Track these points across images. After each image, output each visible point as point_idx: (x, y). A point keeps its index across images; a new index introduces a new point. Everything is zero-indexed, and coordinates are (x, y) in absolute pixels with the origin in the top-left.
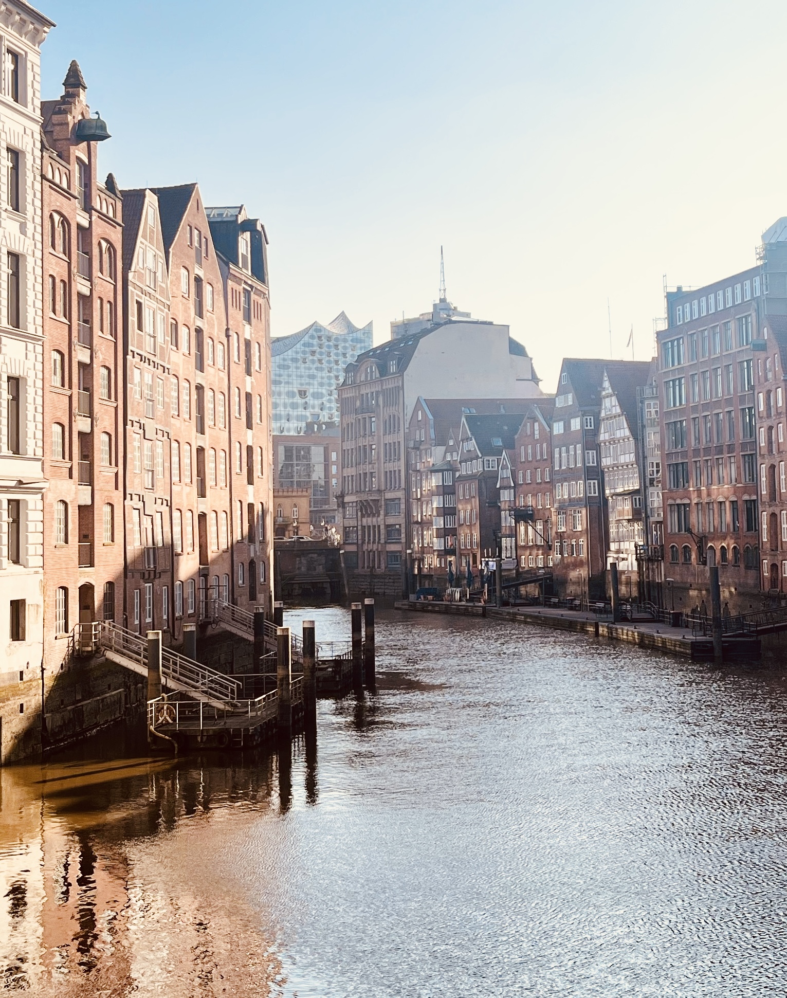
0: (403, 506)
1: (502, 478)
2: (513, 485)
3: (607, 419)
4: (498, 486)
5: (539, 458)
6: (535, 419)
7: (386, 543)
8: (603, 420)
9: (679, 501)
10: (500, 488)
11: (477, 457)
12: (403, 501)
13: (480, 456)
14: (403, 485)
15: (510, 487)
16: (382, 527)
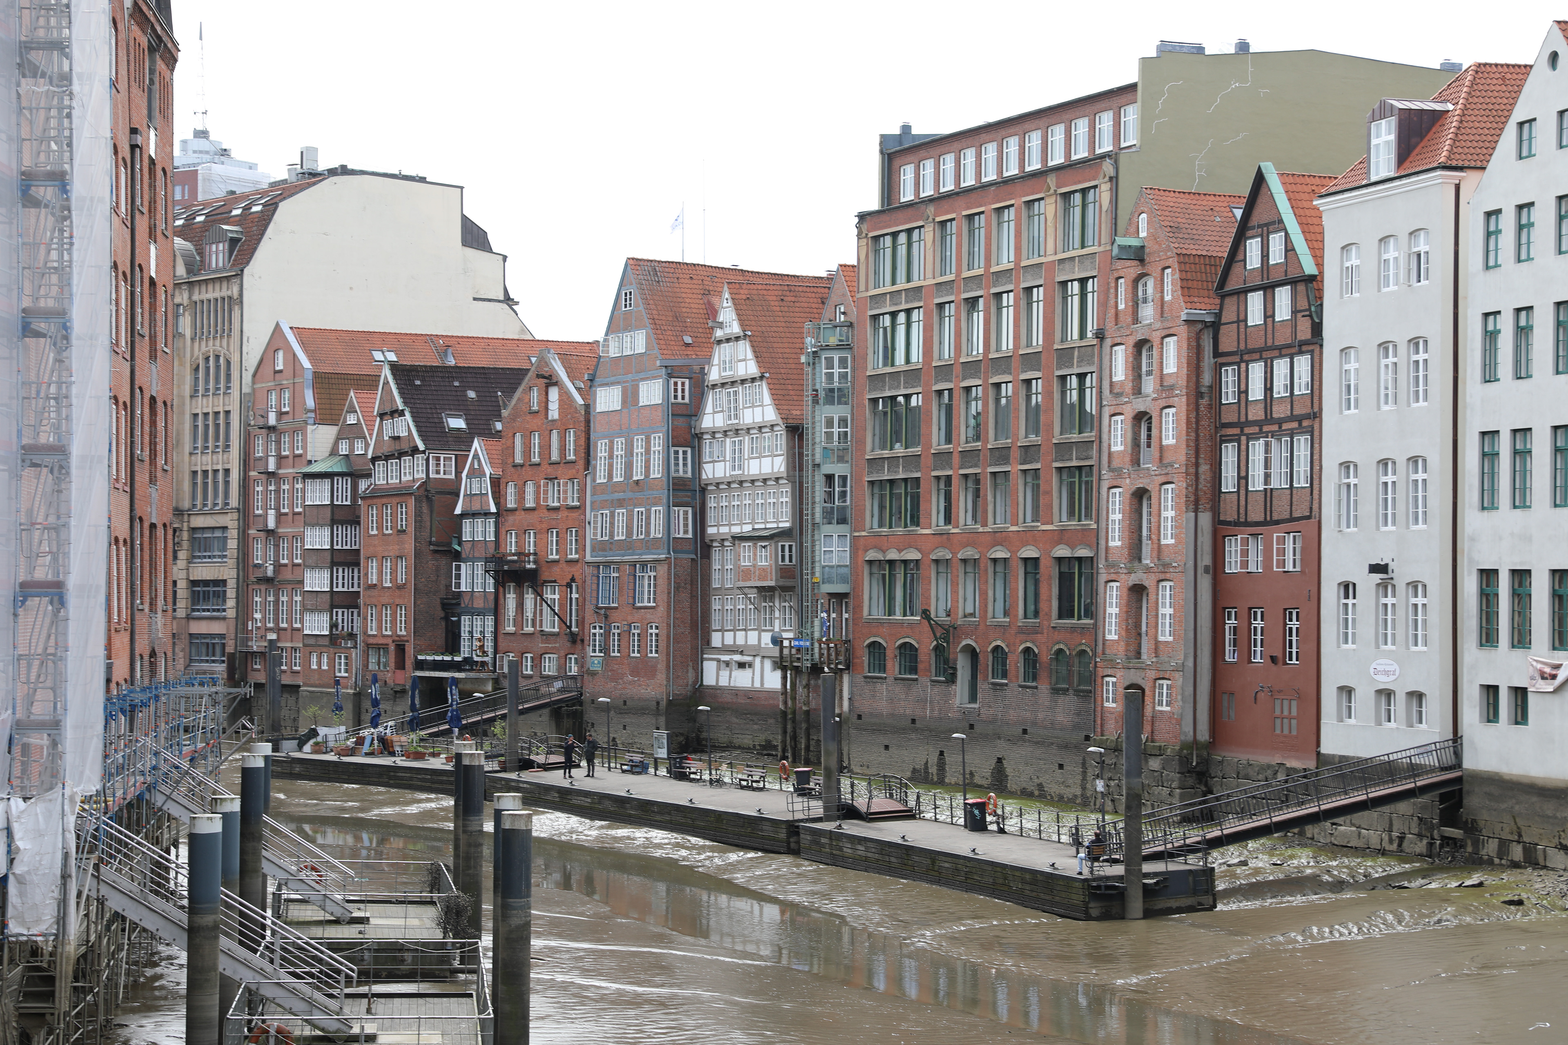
0: (232, 544)
1: (470, 496)
2: (493, 509)
3: (723, 385)
4: (458, 511)
5: (555, 457)
6: (550, 381)
7: (188, 618)
8: (714, 386)
9: (893, 555)
10: (463, 515)
11: (415, 450)
12: (233, 533)
13: (421, 447)
14: (234, 502)
15: (487, 514)
16: (182, 584)
